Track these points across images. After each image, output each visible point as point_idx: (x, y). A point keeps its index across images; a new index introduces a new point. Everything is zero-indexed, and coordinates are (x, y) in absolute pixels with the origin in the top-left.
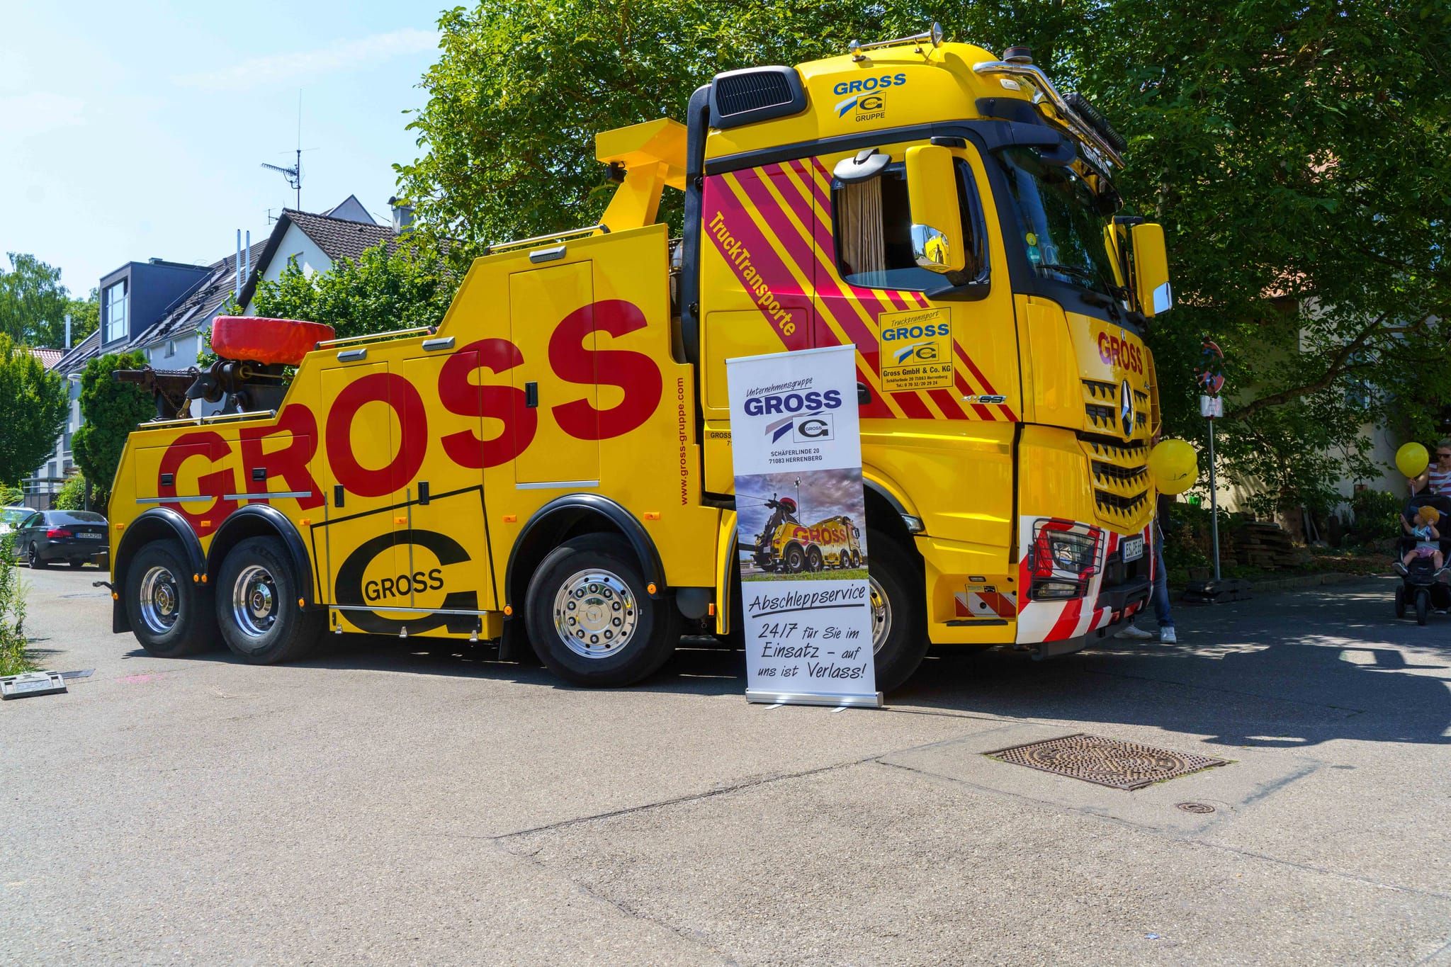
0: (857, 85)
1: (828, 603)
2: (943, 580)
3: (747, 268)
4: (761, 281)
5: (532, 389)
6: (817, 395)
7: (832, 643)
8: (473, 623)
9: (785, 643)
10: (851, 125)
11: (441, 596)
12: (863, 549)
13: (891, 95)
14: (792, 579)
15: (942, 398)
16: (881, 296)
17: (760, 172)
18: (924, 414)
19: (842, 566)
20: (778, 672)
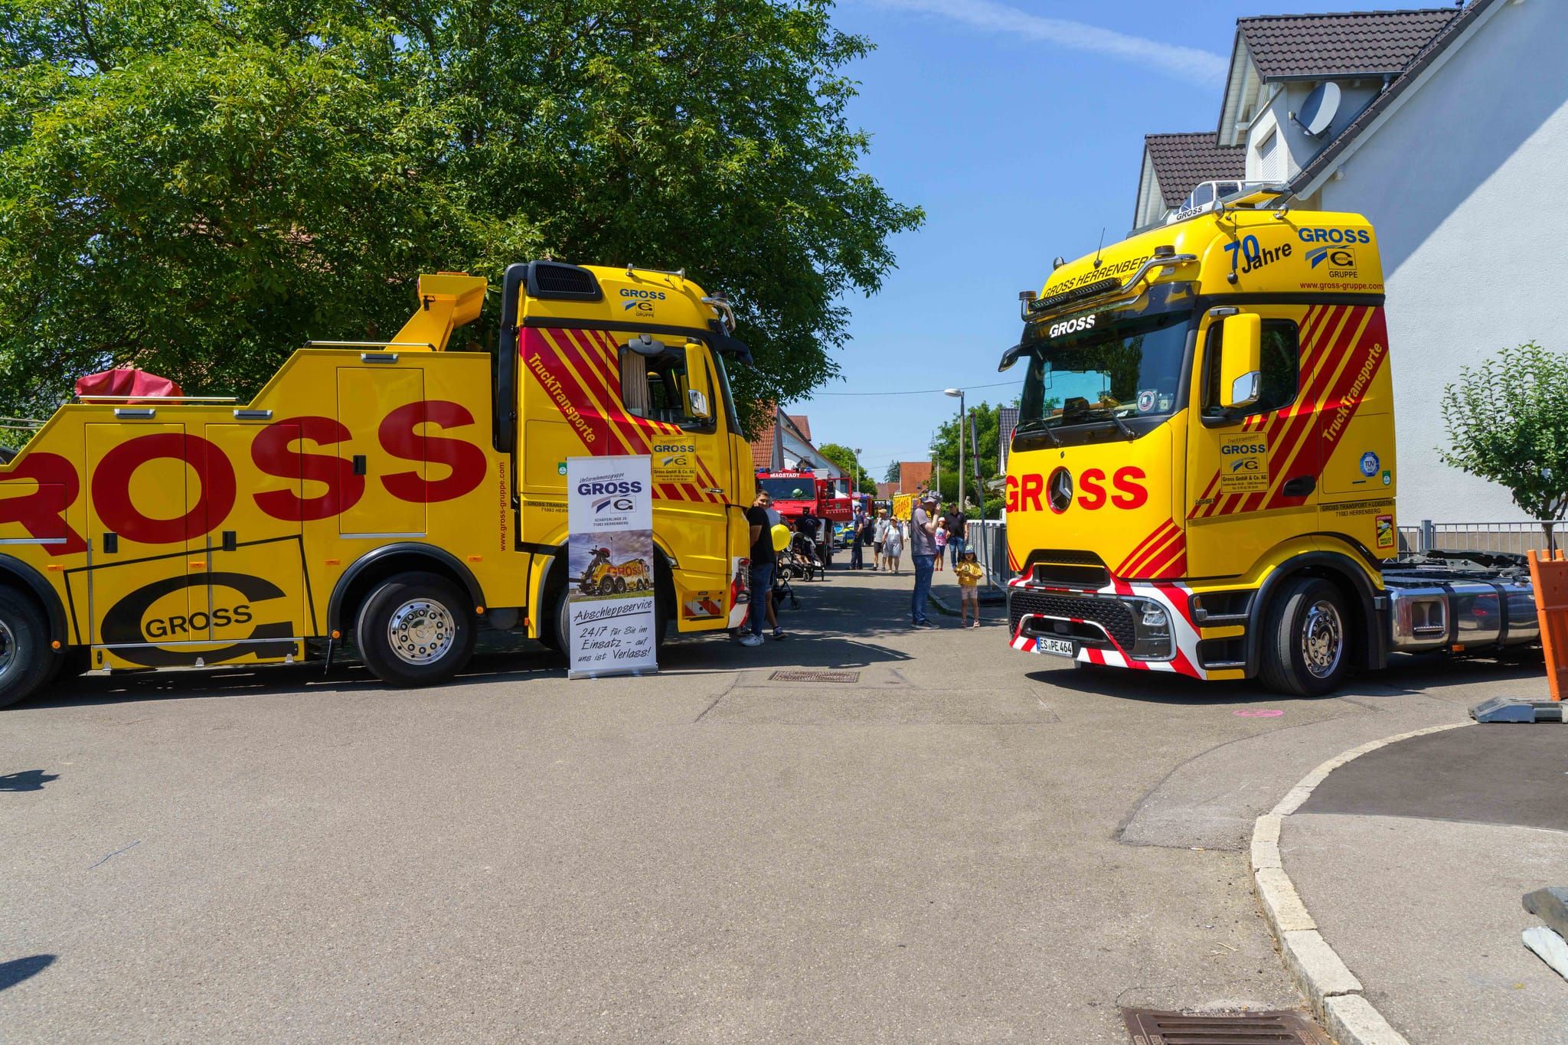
0: (633, 293)
1: (628, 612)
2: (687, 594)
3: (559, 394)
4: (570, 404)
5: (360, 462)
6: (627, 484)
7: (630, 637)
8: (292, 649)
9: (598, 639)
10: (632, 316)
11: (250, 628)
12: (652, 579)
13: (656, 303)
14: (606, 599)
15: (689, 488)
16: (652, 424)
17: (567, 332)
18: (678, 497)
19: (638, 589)
20: (593, 658)
